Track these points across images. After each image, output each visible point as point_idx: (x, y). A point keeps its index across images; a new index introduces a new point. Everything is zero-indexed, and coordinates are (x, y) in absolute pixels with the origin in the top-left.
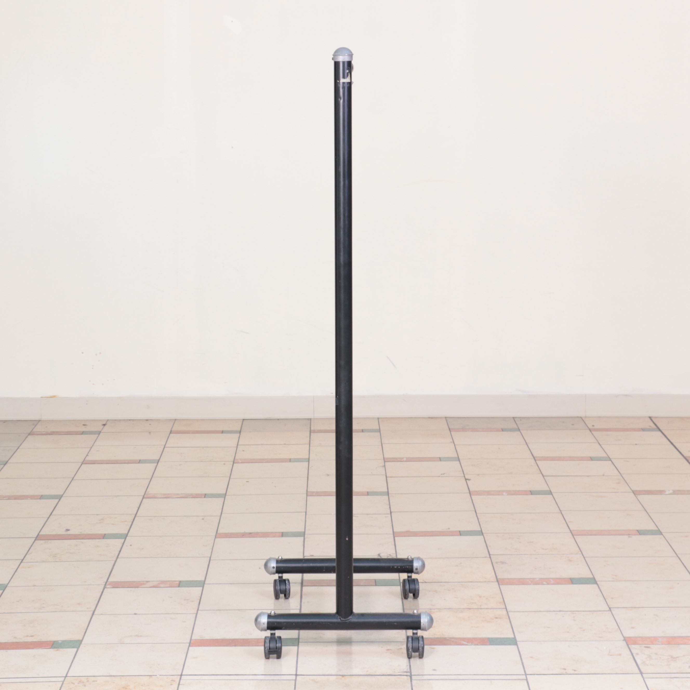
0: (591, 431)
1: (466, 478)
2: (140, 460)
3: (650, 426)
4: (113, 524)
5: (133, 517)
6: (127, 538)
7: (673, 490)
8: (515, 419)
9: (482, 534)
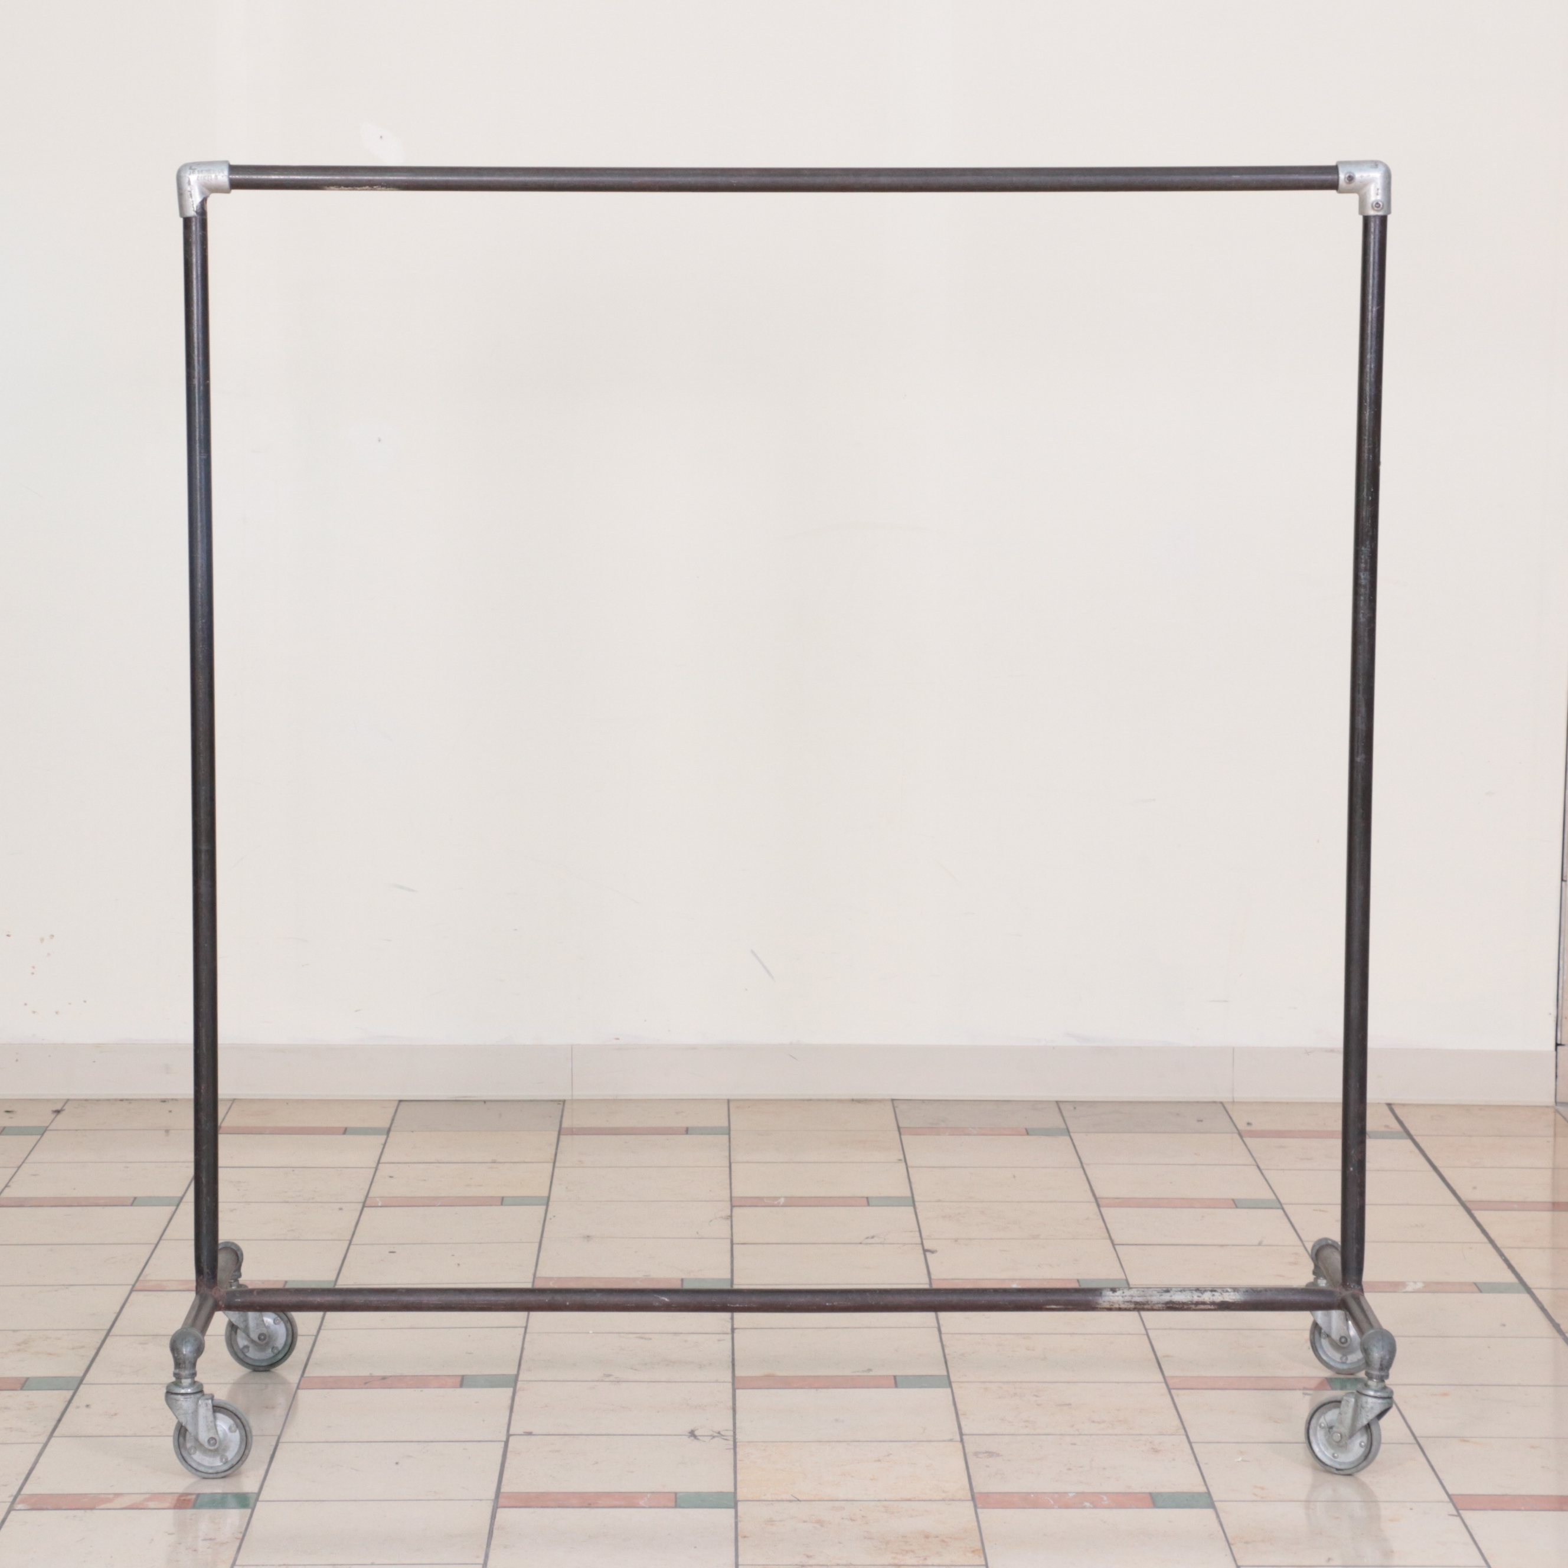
0: (1241, 1136)
1: (926, 1248)
2: (135, 1198)
3: (1386, 1126)
4: (50, 1354)
5: (102, 1337)
6: (82, 1386)
7: (1424, 1283)
8: (1062, 1106)
9: (950, 1384)
